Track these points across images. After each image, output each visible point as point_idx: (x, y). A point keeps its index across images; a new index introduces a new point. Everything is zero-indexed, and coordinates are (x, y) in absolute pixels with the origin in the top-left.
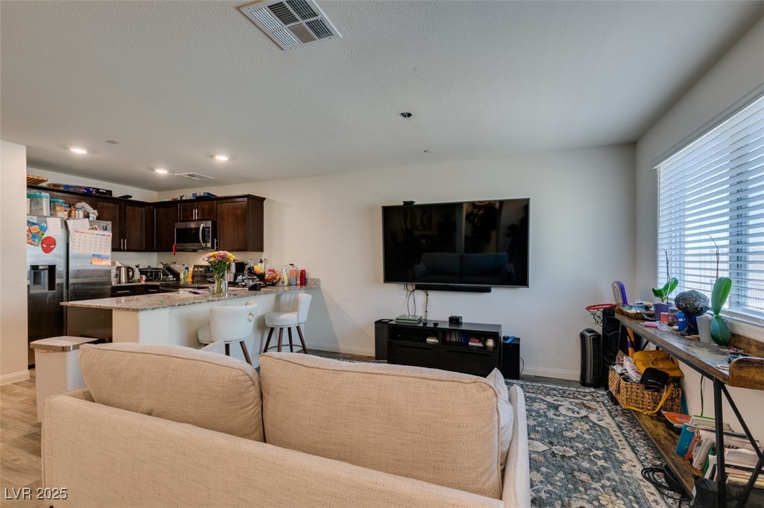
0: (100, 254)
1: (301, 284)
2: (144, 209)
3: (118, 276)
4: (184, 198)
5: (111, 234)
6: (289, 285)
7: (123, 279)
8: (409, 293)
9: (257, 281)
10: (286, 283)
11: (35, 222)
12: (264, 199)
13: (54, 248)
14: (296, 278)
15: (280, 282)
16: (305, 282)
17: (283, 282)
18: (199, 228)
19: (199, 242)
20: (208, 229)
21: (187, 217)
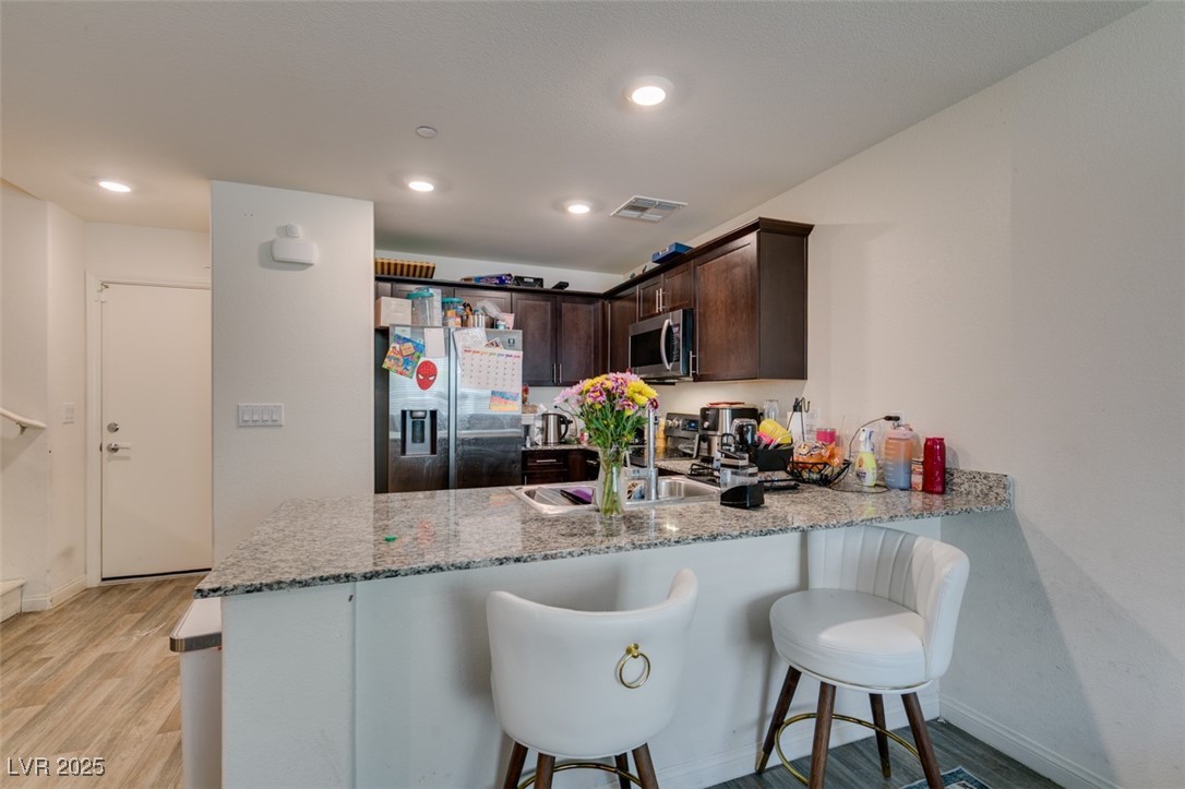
0: (504, 390)
1: (928, 488)
2: (592, 307)
3: (544, 430)
4: (647, 270)
5: (521, 354)
6: (883, 485)
7: (552, 438)
9: (750, 477)
10: (870, 479)
11: (408, 337)
12: (807, 229)
13: (433, 381)
14: (910, 463)
15: (850, 475)
16: (944, 483)
17: (860, 475)
18: (661, 330)
19: (661, 362)
20: (677, 329)
21: (649, 309)
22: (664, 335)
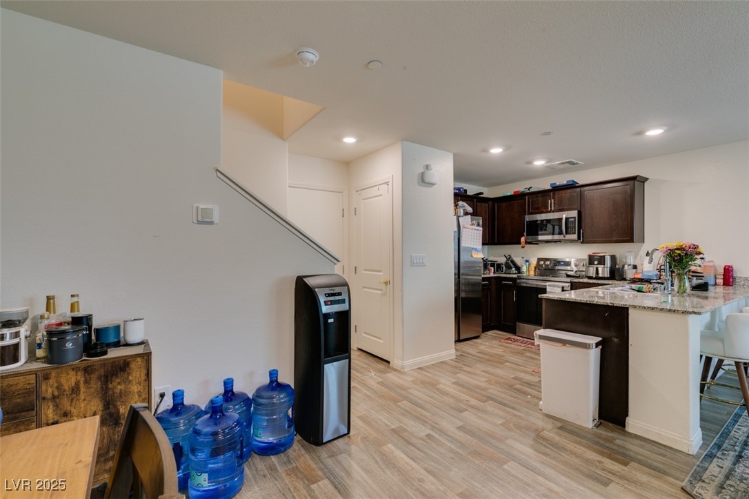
0: (476, 247)
4: (532, 190)
5: (481, 229)
12: (647, 179)
14: (716, 275)
16: (733, 282)
20: (573, 219)
21: (538, 208)
22: (564, 221)
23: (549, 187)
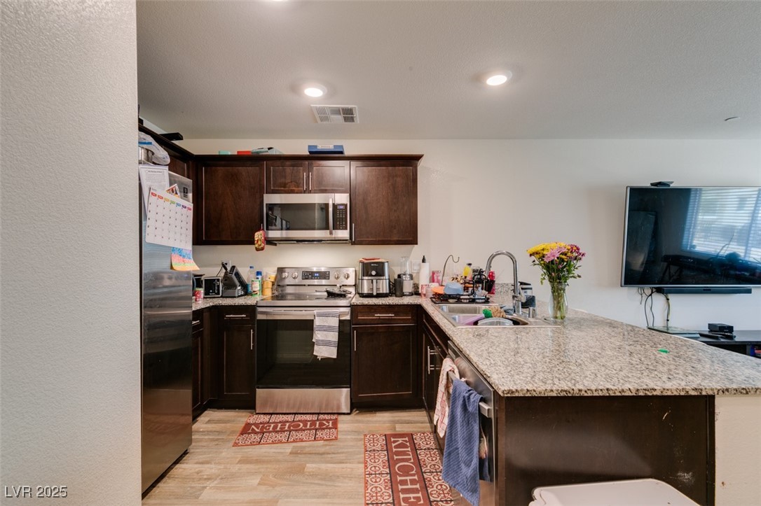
0: (180, 247)
4: (274, 153)
5: (191, 205)
8: (645, 297)
16: (493, 286)
20: (342, 207)
21: (285, 185)
22: (331, 209)
23: (305, 152)
